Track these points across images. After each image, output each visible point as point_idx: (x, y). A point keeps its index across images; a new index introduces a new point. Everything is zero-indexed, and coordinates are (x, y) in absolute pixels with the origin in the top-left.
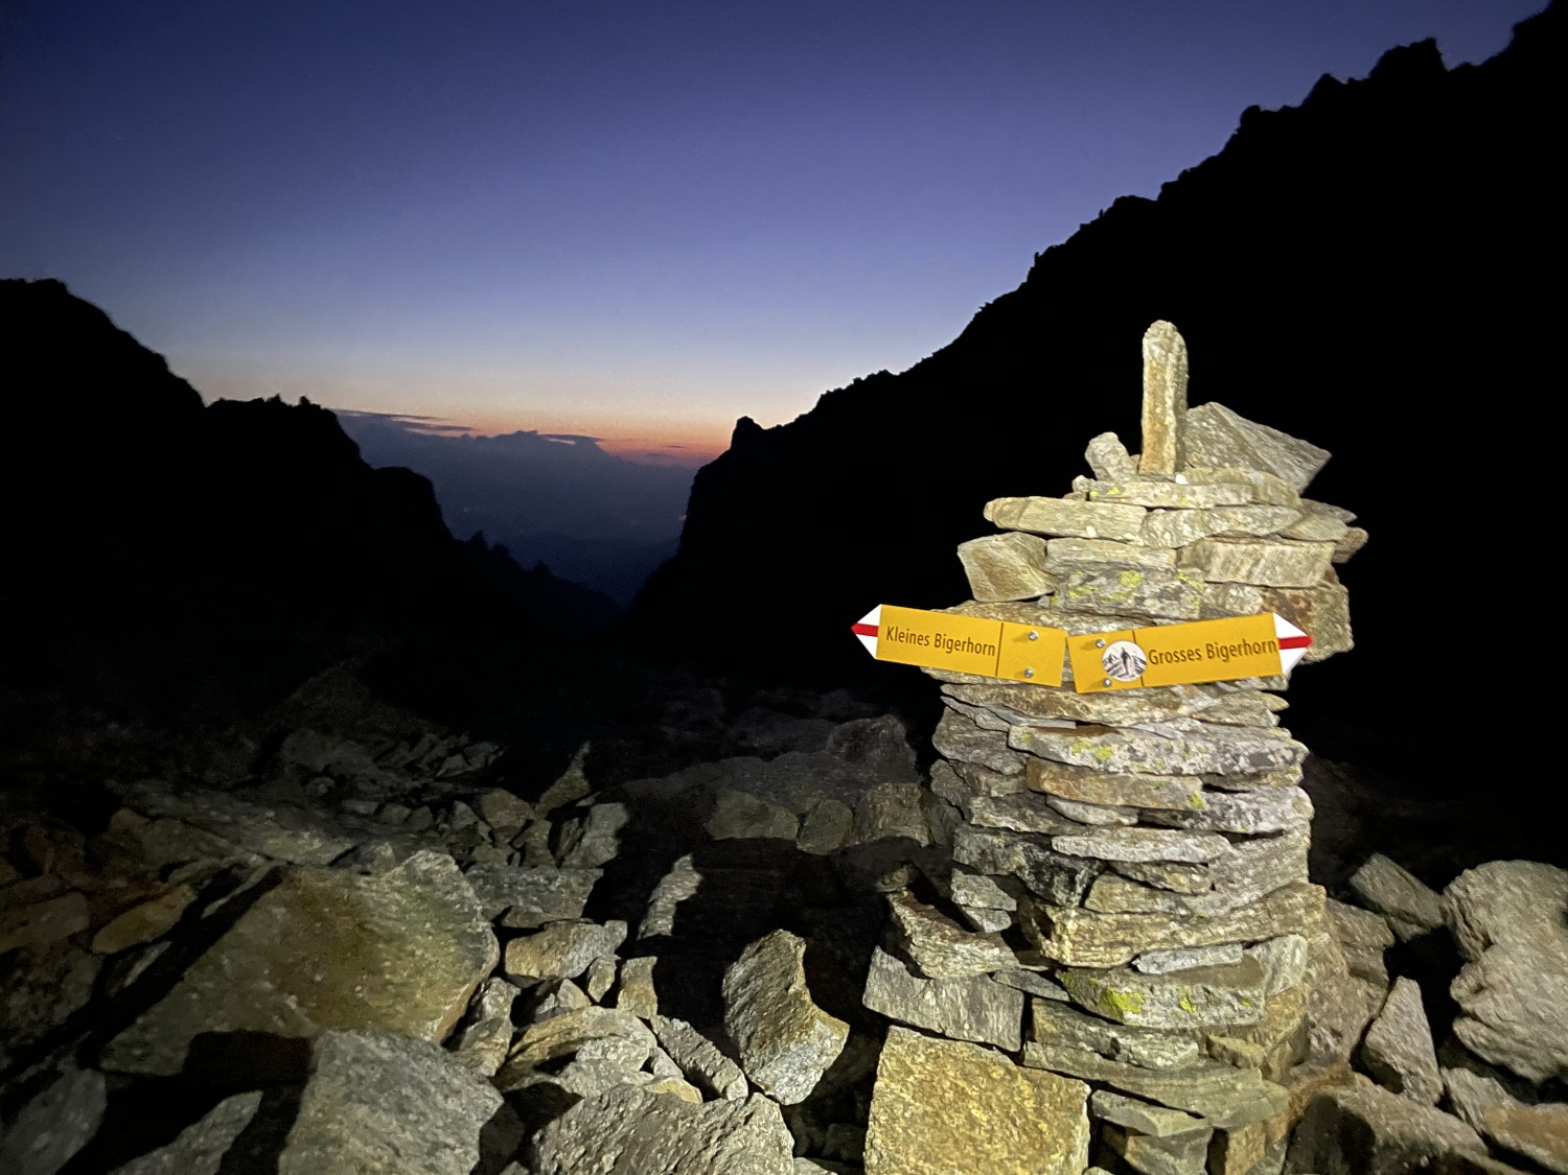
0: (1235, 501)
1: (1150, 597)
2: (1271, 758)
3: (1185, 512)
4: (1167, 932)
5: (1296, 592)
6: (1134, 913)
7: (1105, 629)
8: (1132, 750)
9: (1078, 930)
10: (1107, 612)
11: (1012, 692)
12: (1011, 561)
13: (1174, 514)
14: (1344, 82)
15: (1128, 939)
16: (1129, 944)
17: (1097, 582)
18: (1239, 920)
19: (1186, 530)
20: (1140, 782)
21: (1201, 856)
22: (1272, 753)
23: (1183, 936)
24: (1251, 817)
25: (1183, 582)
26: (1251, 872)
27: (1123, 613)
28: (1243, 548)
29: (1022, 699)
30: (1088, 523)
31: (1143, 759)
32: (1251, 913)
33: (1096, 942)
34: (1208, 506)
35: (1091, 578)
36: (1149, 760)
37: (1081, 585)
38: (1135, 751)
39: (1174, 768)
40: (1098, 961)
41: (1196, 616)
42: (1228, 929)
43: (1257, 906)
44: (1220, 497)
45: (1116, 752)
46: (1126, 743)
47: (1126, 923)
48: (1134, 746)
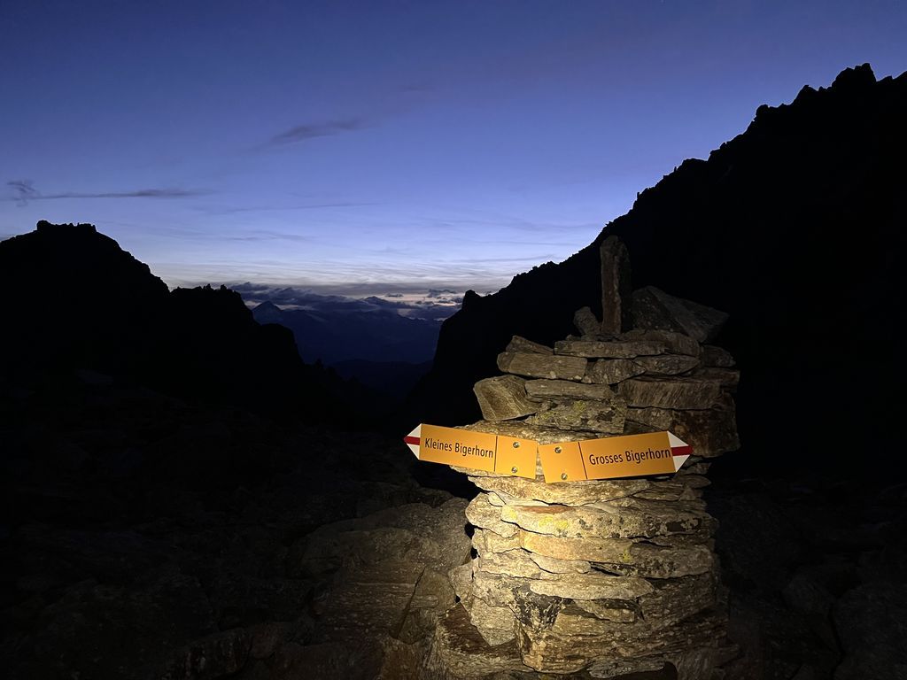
0: (653, 353)
1: (591, 419)
2: (683, 525)
3: (616, 361)
4: (610, 648)
5: (697, 413)
6: (586, 636)
7: (562, 440)
8: (582, 522)
9: (546, 648)
10: (565, 428)
11: (506, 482)
12: (503, 394)
13: (609, 362)
14: (818, 90)
15: (582, 654)
16: (583, 657)
17: (558, 408)
18: (662, 639)
19: (617, 372)
20: (589, 544)
21: (630, 596)
22: (684, 522)
23: (621, 651)
24: (666, 567)
25: (613, 408)
26: (670, 605)
27: (575, 429)
28: (656, 384)
29: (512, 486)
30: (551, 369)
31: (590, 528)
32: (672, 634)
33: (559, 656)
34: (632, 356)
35: (556, 406)
36: (595, 529)
37: (548, 410)
38: (585, 523)
39: (613, 534)
40: (561, 669)
41: (621, 431)
42: (654, 646)
43: (676, 629)
44: (640, 351)
45: (571, 524)
46: (579, 517)
47: (579, 642)
48: (584, 519)
